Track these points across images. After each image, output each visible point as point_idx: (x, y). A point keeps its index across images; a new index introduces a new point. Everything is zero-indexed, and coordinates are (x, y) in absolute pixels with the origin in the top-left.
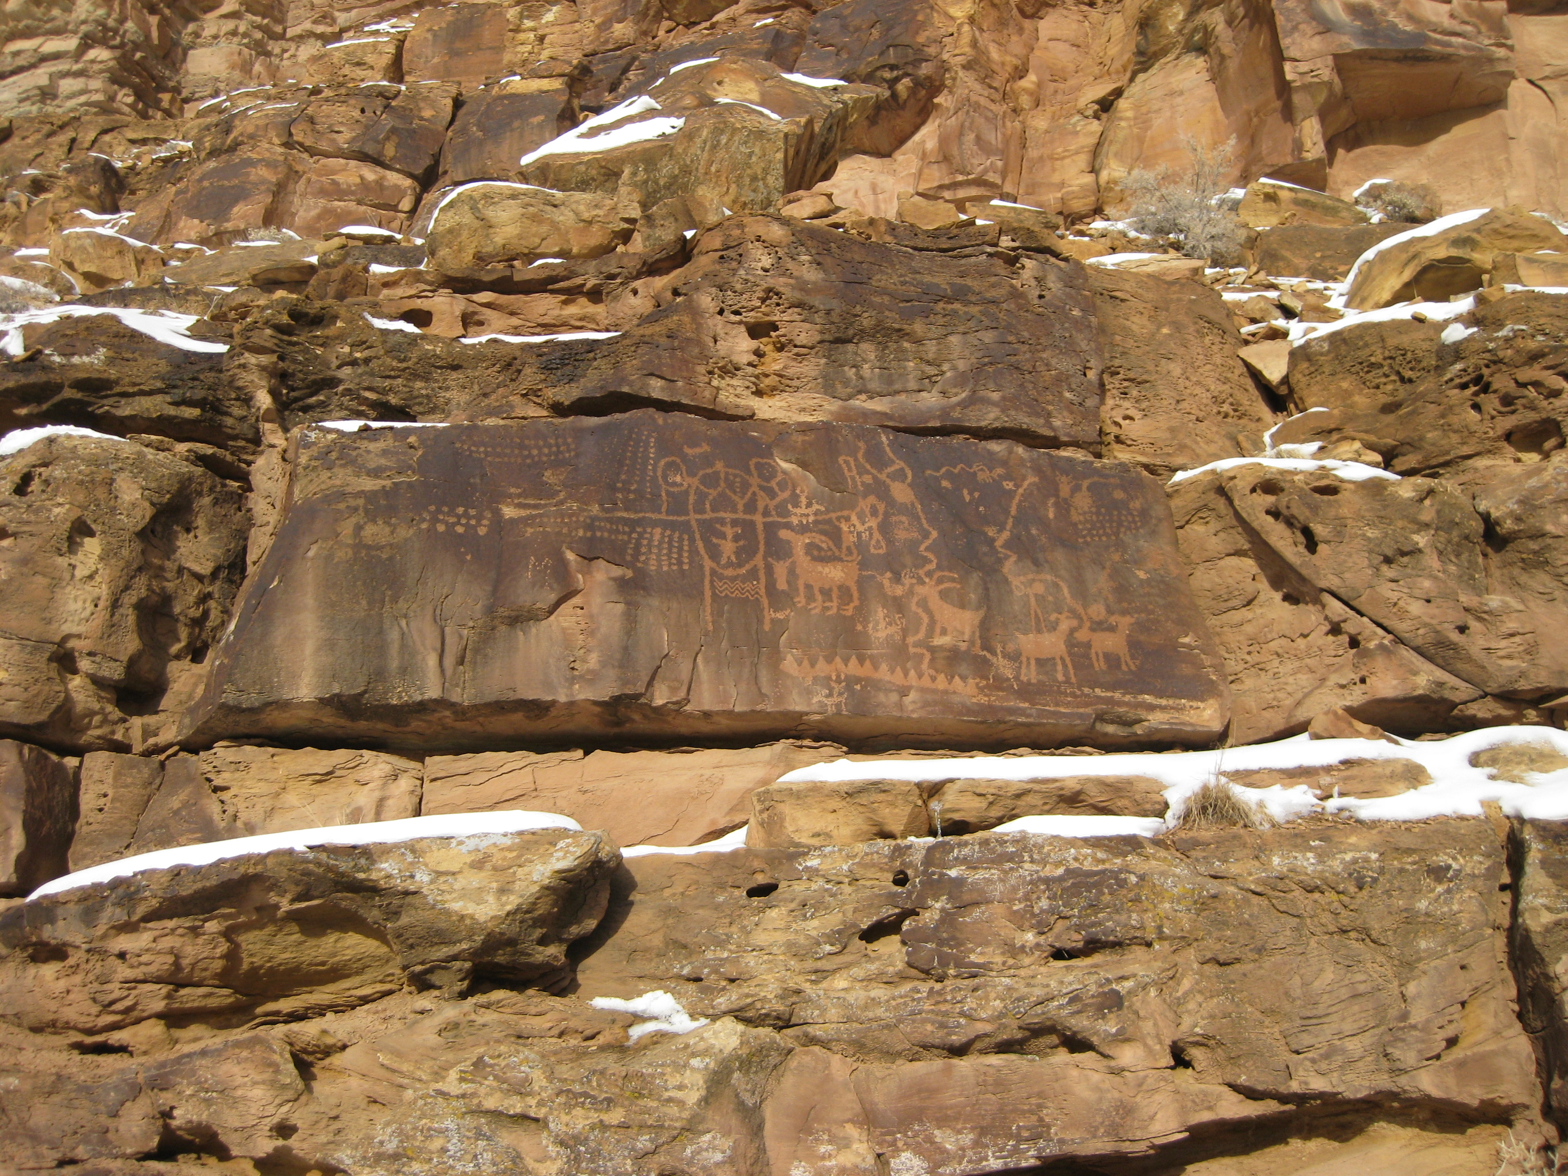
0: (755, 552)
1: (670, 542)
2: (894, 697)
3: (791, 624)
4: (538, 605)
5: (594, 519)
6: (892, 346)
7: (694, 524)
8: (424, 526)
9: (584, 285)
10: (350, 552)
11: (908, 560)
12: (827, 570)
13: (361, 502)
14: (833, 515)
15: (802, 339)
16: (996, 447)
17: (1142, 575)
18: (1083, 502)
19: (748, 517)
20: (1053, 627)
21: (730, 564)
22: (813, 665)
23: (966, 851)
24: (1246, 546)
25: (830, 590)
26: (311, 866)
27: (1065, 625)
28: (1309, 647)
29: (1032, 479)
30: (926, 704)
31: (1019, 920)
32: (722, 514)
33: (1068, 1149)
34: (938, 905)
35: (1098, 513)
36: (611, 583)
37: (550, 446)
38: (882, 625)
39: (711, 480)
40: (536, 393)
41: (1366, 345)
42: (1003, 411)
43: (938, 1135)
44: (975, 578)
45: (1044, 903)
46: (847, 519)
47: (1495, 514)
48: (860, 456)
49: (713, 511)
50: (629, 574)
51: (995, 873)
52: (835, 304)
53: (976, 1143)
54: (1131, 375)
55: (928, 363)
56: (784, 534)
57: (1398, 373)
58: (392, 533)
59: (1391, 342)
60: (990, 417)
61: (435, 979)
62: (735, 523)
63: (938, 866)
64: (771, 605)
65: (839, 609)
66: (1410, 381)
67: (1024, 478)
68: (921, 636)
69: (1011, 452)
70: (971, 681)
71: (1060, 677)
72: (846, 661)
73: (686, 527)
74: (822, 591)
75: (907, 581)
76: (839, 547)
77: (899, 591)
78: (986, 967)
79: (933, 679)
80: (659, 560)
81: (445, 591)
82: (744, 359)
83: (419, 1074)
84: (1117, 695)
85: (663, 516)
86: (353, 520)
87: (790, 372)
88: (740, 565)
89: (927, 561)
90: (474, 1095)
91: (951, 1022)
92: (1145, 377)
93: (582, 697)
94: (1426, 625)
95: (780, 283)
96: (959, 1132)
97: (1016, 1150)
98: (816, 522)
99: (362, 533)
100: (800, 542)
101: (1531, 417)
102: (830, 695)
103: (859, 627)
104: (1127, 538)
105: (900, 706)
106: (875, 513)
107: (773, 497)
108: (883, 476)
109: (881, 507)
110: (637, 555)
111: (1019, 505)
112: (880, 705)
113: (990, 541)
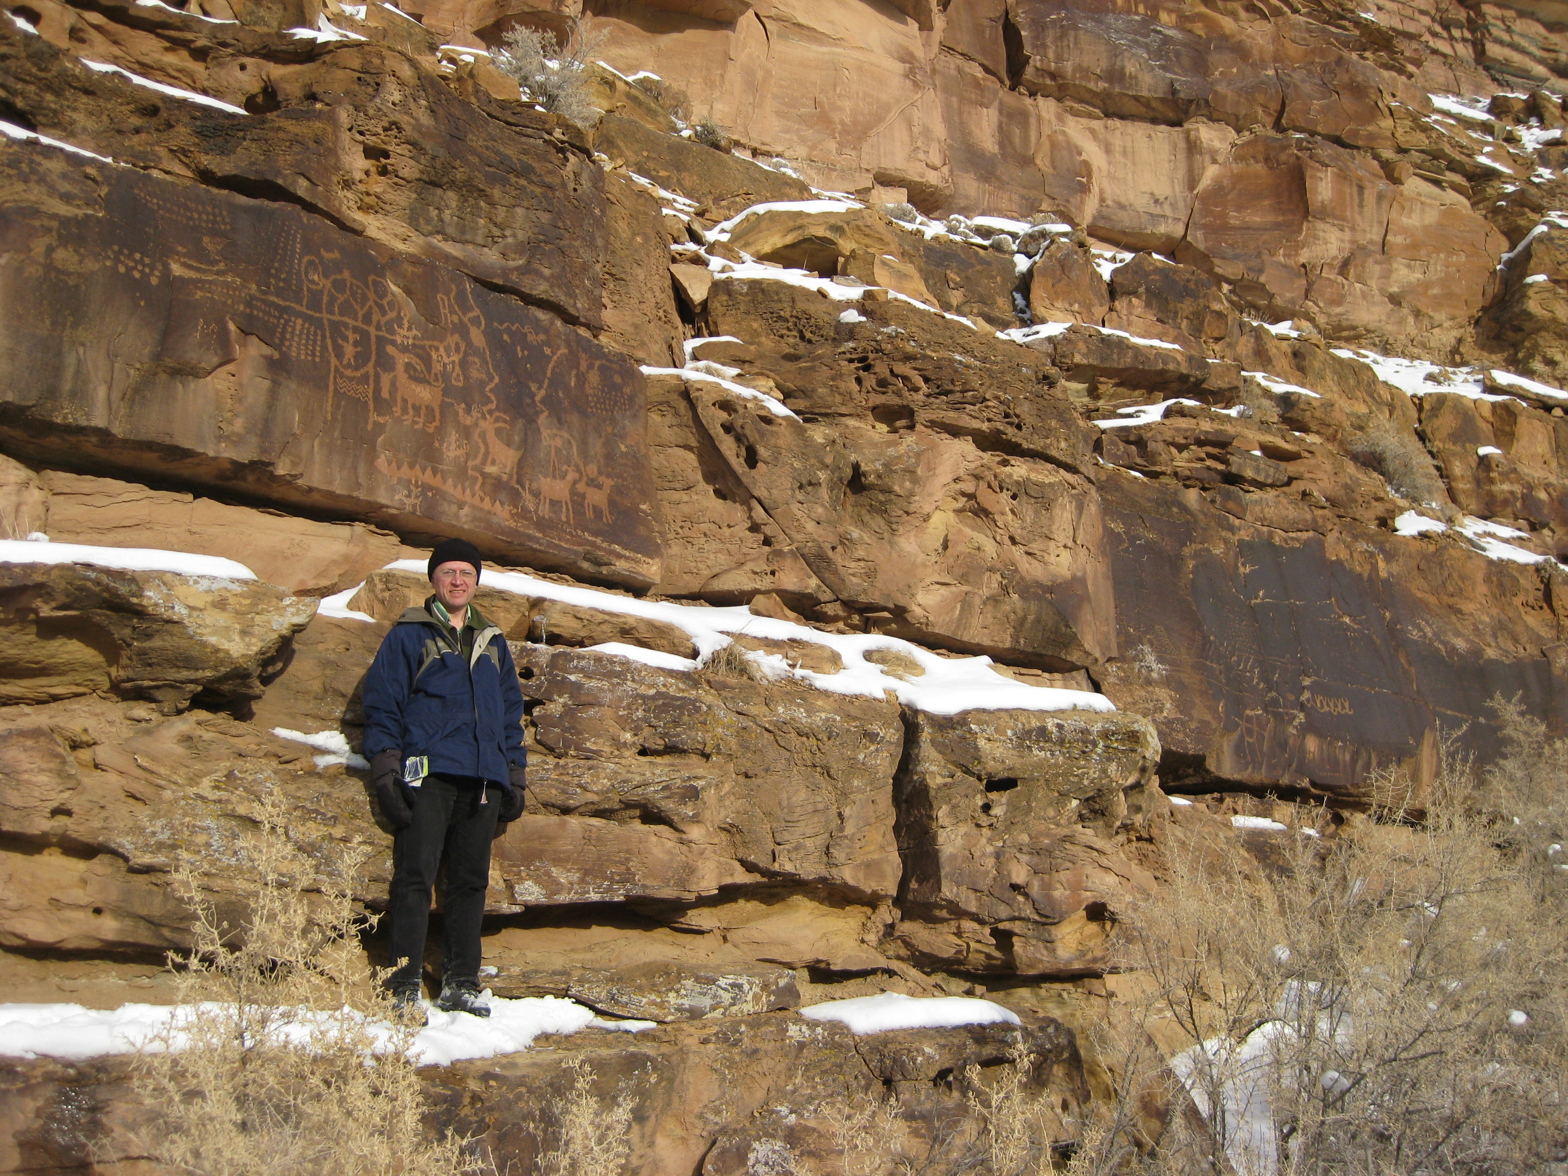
0: (369, 360)
1: (308, 334)
2: (454, 508)
3: (388, 428)
4: (203, 365)
5: (253, 297)
6: (472, 201)
7: (326, 322)
8: (108, 263)
9: (192, 41)
10: (41, 271)
11: (477, 396)
12: (418, 390)
13: (55, 224)
14: (427, 343)
15: (405, 173)
16: (543, 316)
17: (623, 448)
18: (594, 378)
19: (365, 327)
20: (563, 477)
21: (349, 366)
22: (399, 468)
23: (583, 663)
24: (694, 443)
25: (420, 407)
26: (89, 584)
27: (571, 476)
28: (732, 536)
29: (563, 350)
30: (474, 519)
31: (624, 723)
32: (346, 319)
33: (649, 892)
34: (561, 700)
35: (603, 391)
36: (261, 359)
37: (208, 214)
38: (453, 447)
39: (339, 285)
40: (185, 152)
41: (780, 300)
42: (551, 286)
43: (555, 871)
44: (520, 423)
45: (640, 713)
46: (437, 349)
47: (864, 467)
48: (452, 296)
49: (341, 314)
50: (276, 355)
51: (605, 685)
52: (442, 152)
53: (582, 881)
54: (614, 271)
55: (495, 224)
56: (390, 349)
57: (801, 332)
58: (81, 262)
59: (801, 305)
60: (541, 289)
61: (158, 695)
62: (355, 330)
63: (561, 670)
64: (375, 410)
65: (424, 425)
66: (810, 341)
67: (558, 348)
68: (477, 462)
69: (552, 323)
70: (507, 508)
71: (564, 519)
72: (424, 470)
73: (318, 323)
74: (414, 407)
75: (475, 414)
76: (429, 373)
77: (468, 421)
78: (598, 753)
79: (482, 500)
80: (298, 349)
81: (119, 329)
82: (358, 175)
83: (175, 777)
84: (598, 541)
85: (303, 309)
86: (47, 240)
87: (387, 197)
88: (357, 369)
89: (490, 401)
90: (228, 801)
91: (570, 790)
93: (226, 455)
94: (814, 541)
95: (404, 120)
96: (569, 871)
97: (609, 889)
98: (414, 345)
99: (54, 255)
100: (402, 360)
101: (897, 401)
102: (409, 496)
103: (437, 444)
104: (618, 416)
105: (457, 516)
106: (457, 350)
107: (384, 313)
108: (465, 320)
109: (463, 346)
110: (283, 339)
111: (553, 370)
112: (443, 512)
113: (532, 396)
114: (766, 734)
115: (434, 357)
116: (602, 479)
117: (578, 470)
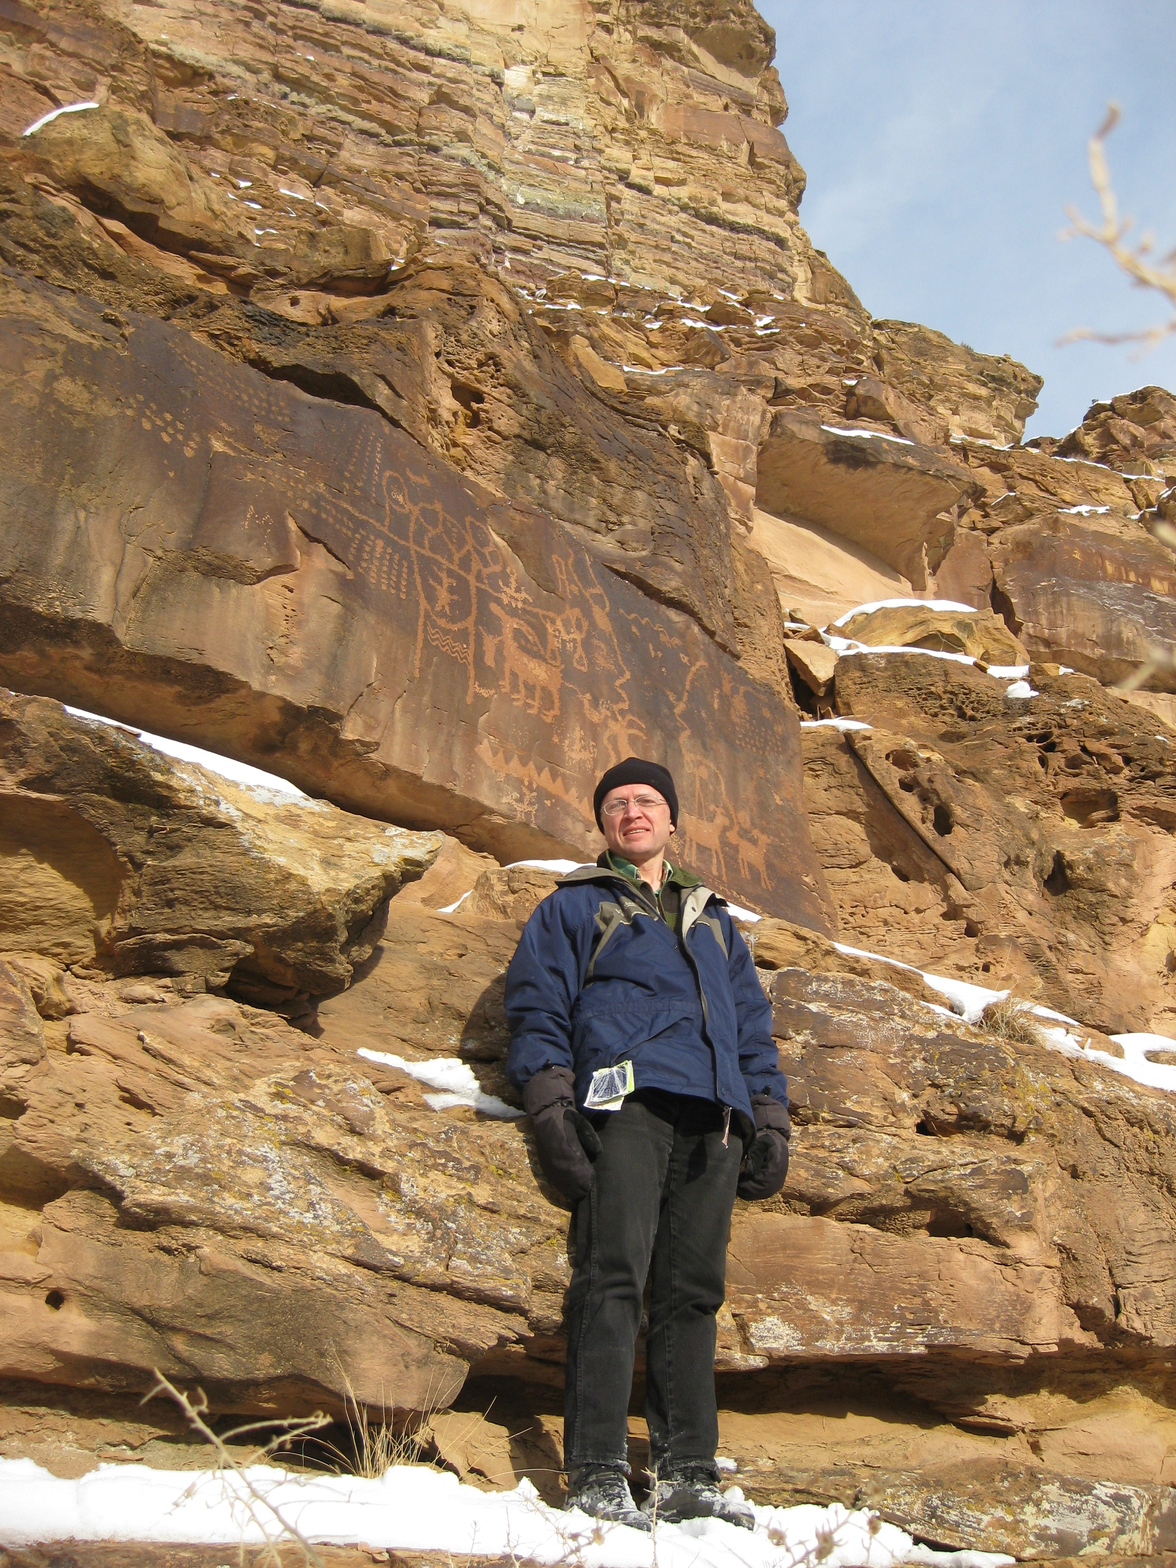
0: (468, 614)
1: (391, 560)
2: (580, 828)
3: (493, 706)
4: (250, 564)
5: (320, 497)
6: (581, 474)
7: (413, 553)
8: (129, 412)
10: (36, 400)
11: (605, 690)
12: (531, 665)
13: (61, 348)
14: (540, 611)
15: (501, 424)
16: (674, 615)
17: (778, 800)
18: (739, 705)
19: (462, 573)
20: (711, 820)
21: (442, 614)
22: (507, 761)
23: (826, 987)
24: (862, 809)
25: (534, 687)
27: (720, 820)
28: (923, 922)
29: (701, 663)
31: (897, 1075)
32: (438, 558)
33: (964, 1339)
34: (800, 1038)
35: (751, 724)
36: (331, 576)
37: (261, 400)
38: (577, 747)
39: (430, 516)
41: (930, 674)
42: (686, 585)
43: (814, 1302)
44: (658, 736)
45: (919, 1064)
46: (553, 622)
47: (1069, 856)
48: (570, 561)
49: (431, 550)
50: (350, 575)
51: (862, 1018)
52: (548, 403)
53: (856, 1319)
55: (610, 506)
56: (494, 607)
57: (959, 709)
58: (92, 402)
59: (957, 678)
60: (670, 585)
62: (450, 573)
63: (795, 996)
64: (476, 678)
65: (540, 712)
66: (972, 719)
67: (697, 660)
69: (688, 627)
71: (715, 873)
72: (539, 770)
73: (405, 554)
74: (526, 684)
75: (603, 711)
76: (545, 647)
77: (595, 718)
78: (864, 1120)
80: (379, 576)
81: (138, 500)
82: (446, 416)
85: (385, 530)
86: (48, 364)
87: (478, 453)
88: (453, 620)
89: (619, 699)
90: (298, 1119)
91: (828, 1172)
92: (746, 620)
93: (277, 692)
95: (504, 354)
96: (834, 1302)
97: (899, 1335)
98: (523, 609)
99: (55, 385)
100: (510, 624)
101: (1094, 784)
102: (520, 800)
103: (556, 739)
104: (770, 758)
105: (583, 838)
106: (579, 627)
107: (486, 565)
108: (588, 595)
109: (585, 624)
110: (359, 558)
111: (692, 682)
112: (566, 830)
113: (671, 707)
114: (1086, 1119)
115: (550, 630)
116: (756, 833)
117: (727, 814)
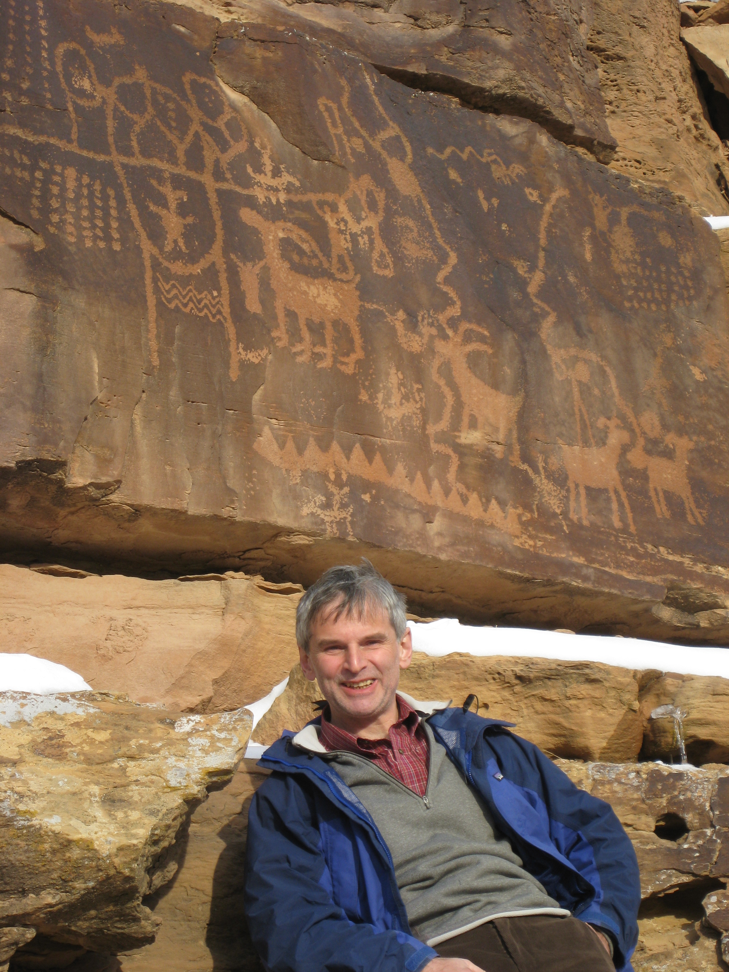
0: (212, 240)
1: (91, 195)
2: (416, 521)
3: (268, 374)
7: (118, 169)
11: (424, 295)
12: (313, 291)
14: (313, 197)
17: (698, 375)
18: (623, 241)
19: (193, 175)
20: (602, 442)
21: (175, 254)
22: (300, 451)
25: (322, 325)
29: (559, 192)
30: (456, 540)
32: (156, 163)
35: (644, 265)
36: (14, 254)
38: (395, 399)
39: (132, 97)
42: (518, 68)
44: (509, 341)
46: (334, 209)
48: (345, 100)
49: (145, 153)
50: (39, 244)
56: (247, 215)
62: (177, 182)
64: (239, 338)
65: (335, 360)
67: (551, 190)
68: (444, 425)
69: (532, 141)
70: (511, 510)
72: (348, 450)
73: (108, 175)
75: (426, 330)
76: (328, 255)
77: (416, 345)
79: (465, 500)
80: (79, 228)
84: (687, 561)
85: (74, 148)
88: (193, 259)
89: (448, 302)
98: (289, 203)
100: (273, 235)
102: (327, 506)
103: (364, 397)
104: (679, 312)
105: (423, 536)
106: (372, 206)
107: (224, 146)
108: (376, 145)
109: (381, 197)
110: (46, 210)
111: (549, 231)
112: (397, 532)
113: (522, 284)
115: (332, 224)
116: (671, 439)
